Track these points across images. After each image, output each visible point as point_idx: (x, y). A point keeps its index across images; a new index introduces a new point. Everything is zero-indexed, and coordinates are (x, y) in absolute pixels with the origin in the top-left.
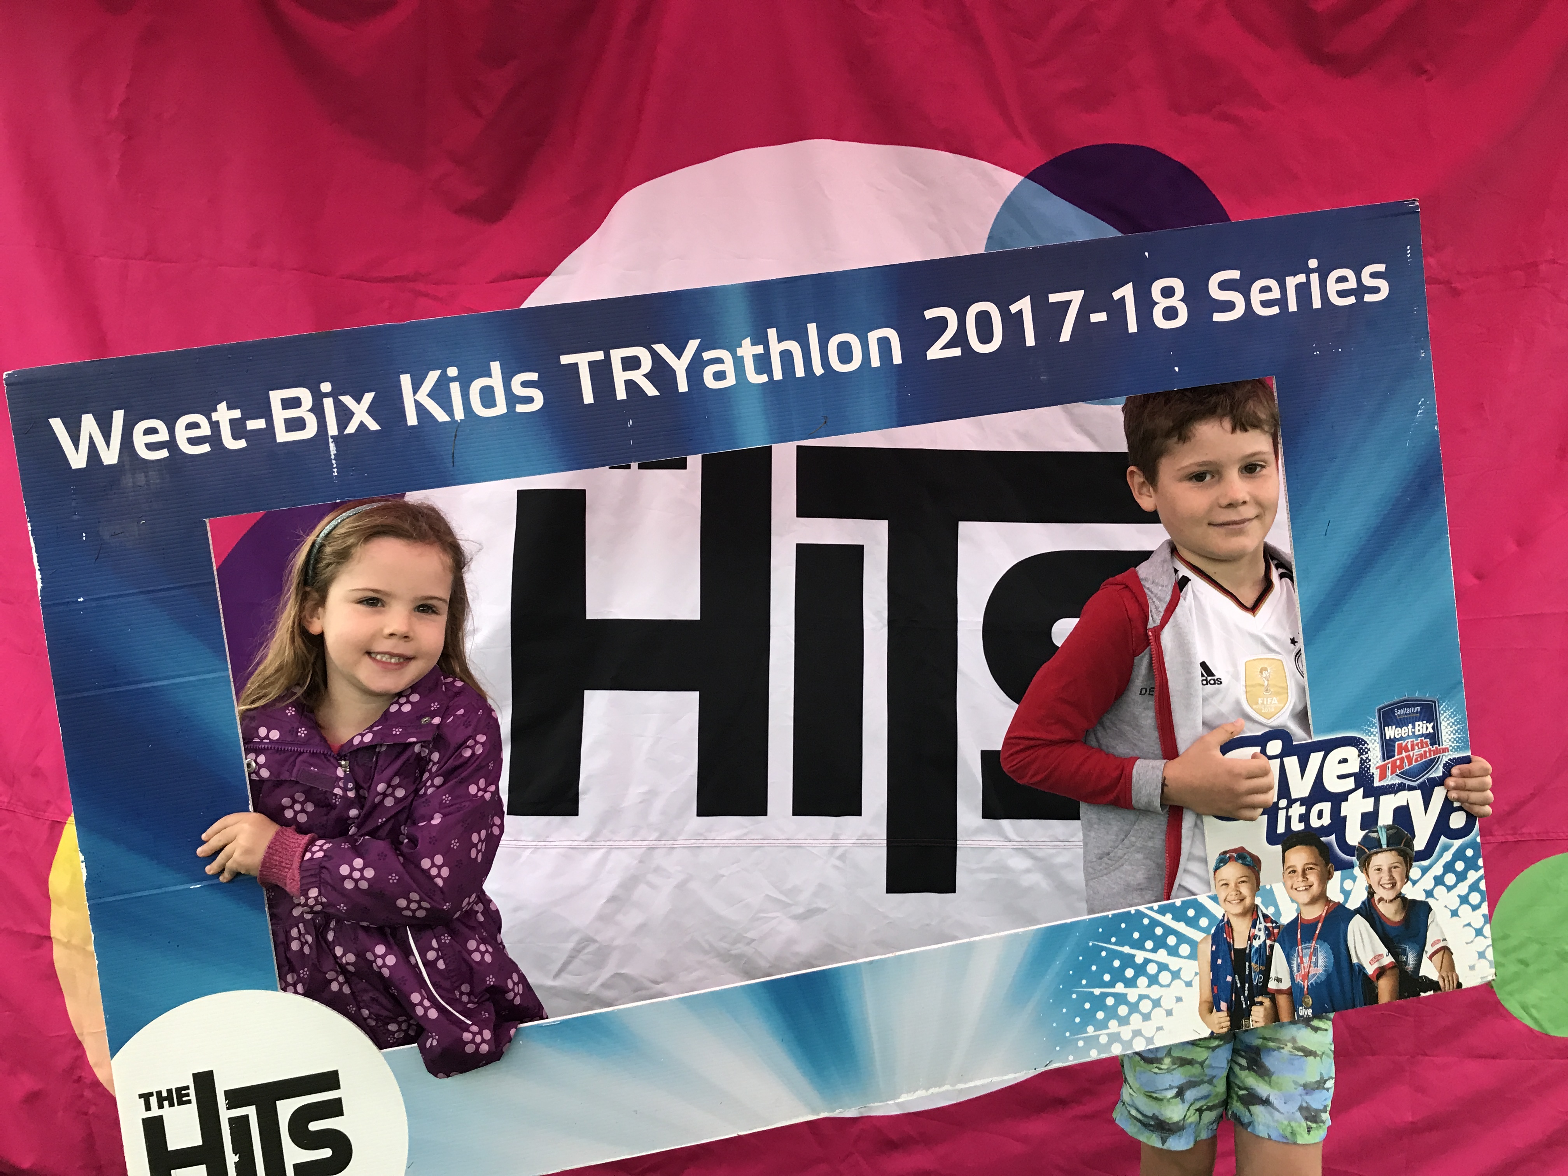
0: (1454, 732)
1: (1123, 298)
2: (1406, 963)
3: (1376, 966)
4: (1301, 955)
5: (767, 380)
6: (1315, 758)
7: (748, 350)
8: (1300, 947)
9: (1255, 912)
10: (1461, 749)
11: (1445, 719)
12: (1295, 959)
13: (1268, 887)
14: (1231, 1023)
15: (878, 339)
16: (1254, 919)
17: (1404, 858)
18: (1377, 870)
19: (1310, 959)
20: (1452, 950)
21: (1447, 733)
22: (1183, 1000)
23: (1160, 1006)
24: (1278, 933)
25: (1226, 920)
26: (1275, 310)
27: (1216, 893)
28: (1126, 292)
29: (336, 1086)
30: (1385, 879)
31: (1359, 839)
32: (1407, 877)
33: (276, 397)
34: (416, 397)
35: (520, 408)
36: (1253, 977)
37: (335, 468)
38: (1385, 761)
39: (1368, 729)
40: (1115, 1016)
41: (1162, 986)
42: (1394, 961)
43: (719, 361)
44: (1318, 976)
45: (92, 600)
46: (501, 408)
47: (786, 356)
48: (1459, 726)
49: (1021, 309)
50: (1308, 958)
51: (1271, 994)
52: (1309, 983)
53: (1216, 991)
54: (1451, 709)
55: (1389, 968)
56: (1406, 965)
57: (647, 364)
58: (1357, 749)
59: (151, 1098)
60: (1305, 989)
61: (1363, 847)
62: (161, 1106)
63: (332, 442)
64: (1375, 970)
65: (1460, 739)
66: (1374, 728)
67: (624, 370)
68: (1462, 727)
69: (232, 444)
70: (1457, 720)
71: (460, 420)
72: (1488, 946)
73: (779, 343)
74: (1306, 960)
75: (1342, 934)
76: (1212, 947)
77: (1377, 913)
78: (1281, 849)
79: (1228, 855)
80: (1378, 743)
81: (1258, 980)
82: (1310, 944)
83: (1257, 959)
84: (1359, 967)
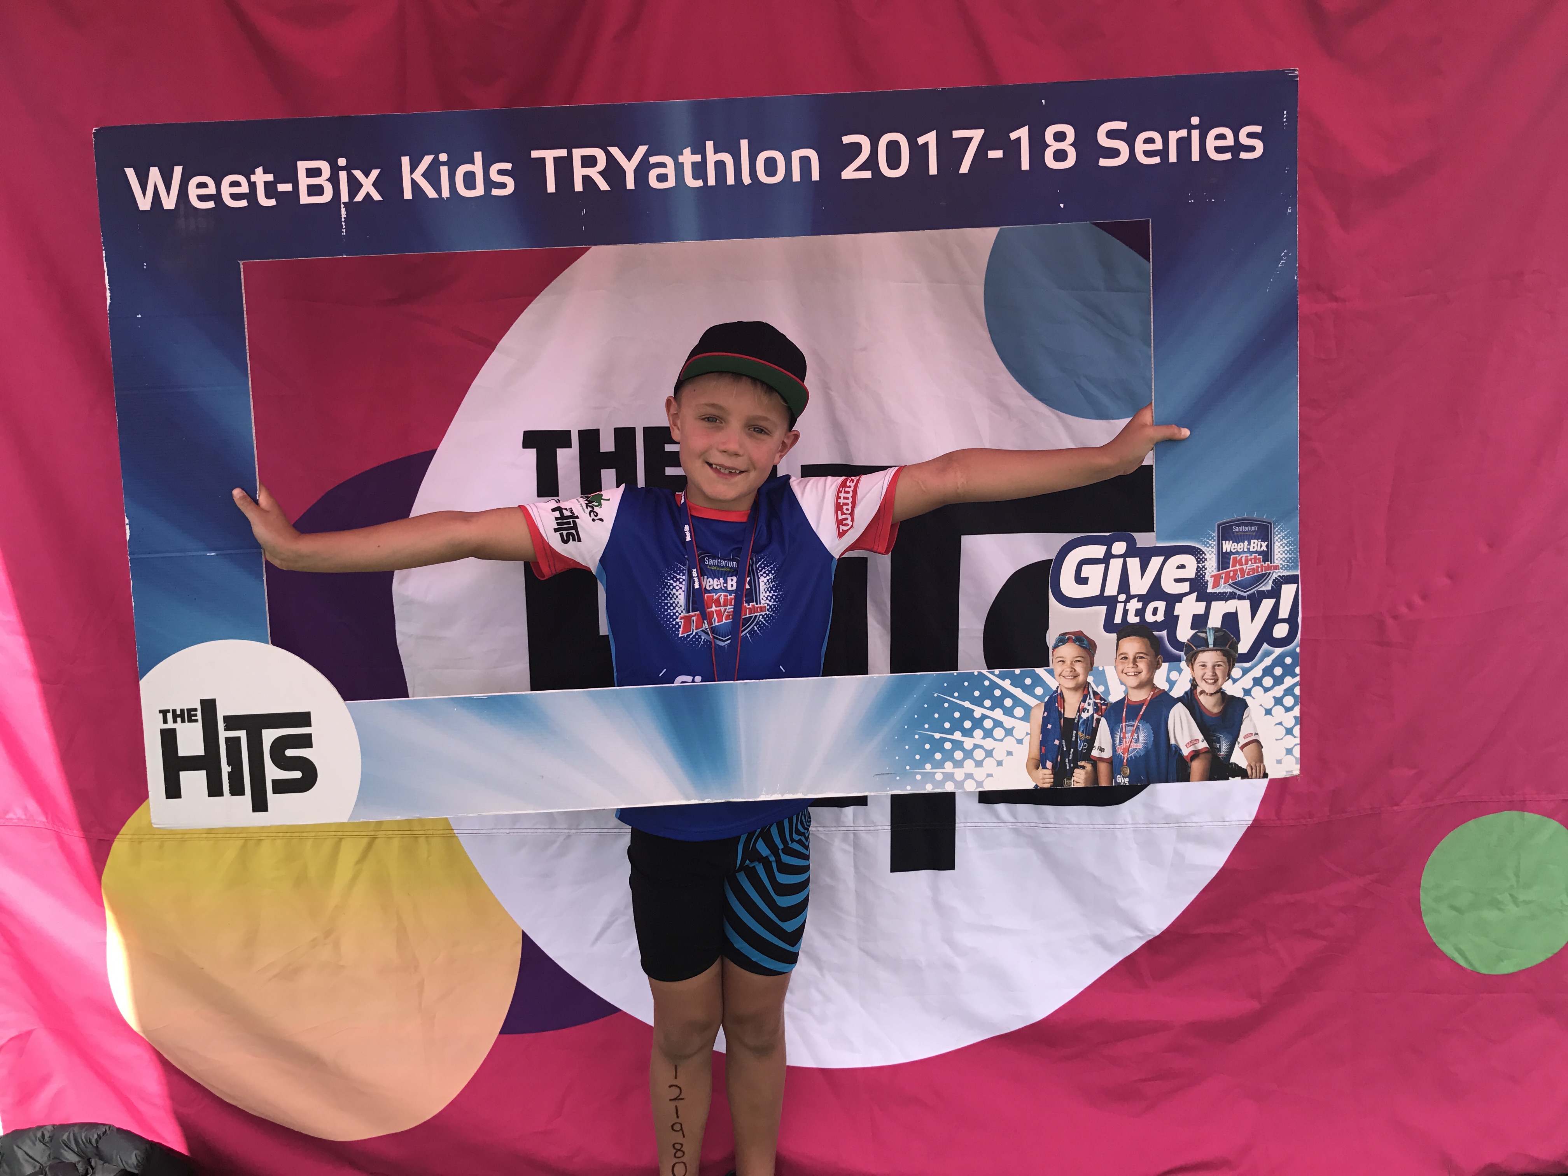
0: (1286, 552)
1: (1019, 138)
2: (1219, 750)
3: (1191, 749)
4: (1124, 731)
5: (702, 185)
6: (1156, 562)
7: (688, 158)
8: (1124, 724)
9: (1086, 689)
10: (1290, 568)
11: (1279, 540)
12: (1119, 734)
13: (1101, 668)
14: (1054, 780)
15: (801, 158)
16: (1085, 694)
17: (1228, 659)
18: (1202, 666)
19: (1132, 735)
20: (1262, 745)
21: (1279, 552)
22: (1013, 754)
23: (993, 757)
25: (1059, 691)
26: (1156, 160)
27: (1053, 668)
28: (1023, 134)
29: (309, 724)
30: (1209, 674)
31: (1189, 637)
33: (302, 166)
34: (412, 176)
35: (495, 192)
36: (1079, 745)
37: (343, 229)
38: (1219, 571)
39: (1206, 541)
40: (951, 759)
41: (995, 740)
42: (1208, 746)
43: (663, 165)
44: (1138, 751)
45: (148, 317)
46: (479, 191)
47: (720, 166)
48: (1291, 547)
49: (928, 142)
50: (1130, 734)
51: (1094, 761)
52: (1128, 756)
53: (1043, 751)
54: (1285, 532)
55: (1203, 753)
56: (1218, 752)
57: (602, 163)
58: (1195, 558)
59: (168, 714)
60: (1125, 761)
61: (1190, 644)
62: (175, 721)
63: (343, 207)
64: (1189, 754)
65: (1290, 559)
66: (1213, 540)
67: (583, 167)
68: (1294, 548)
69: (265, 202)
70: (1290, 542)
71: (446, 198)
72: (1296, 745)
73: (715, 154)
74: (1128, 735)
75: (1163, 718)
76: (1044, 713)
77: (1198, 703)
78: (1116, 637)
79: (1067, 637)
80: (1215, 554)
81: (1083, 747)
82: (1134, 723)
83: (1084, 730)
84: (1176, 748)
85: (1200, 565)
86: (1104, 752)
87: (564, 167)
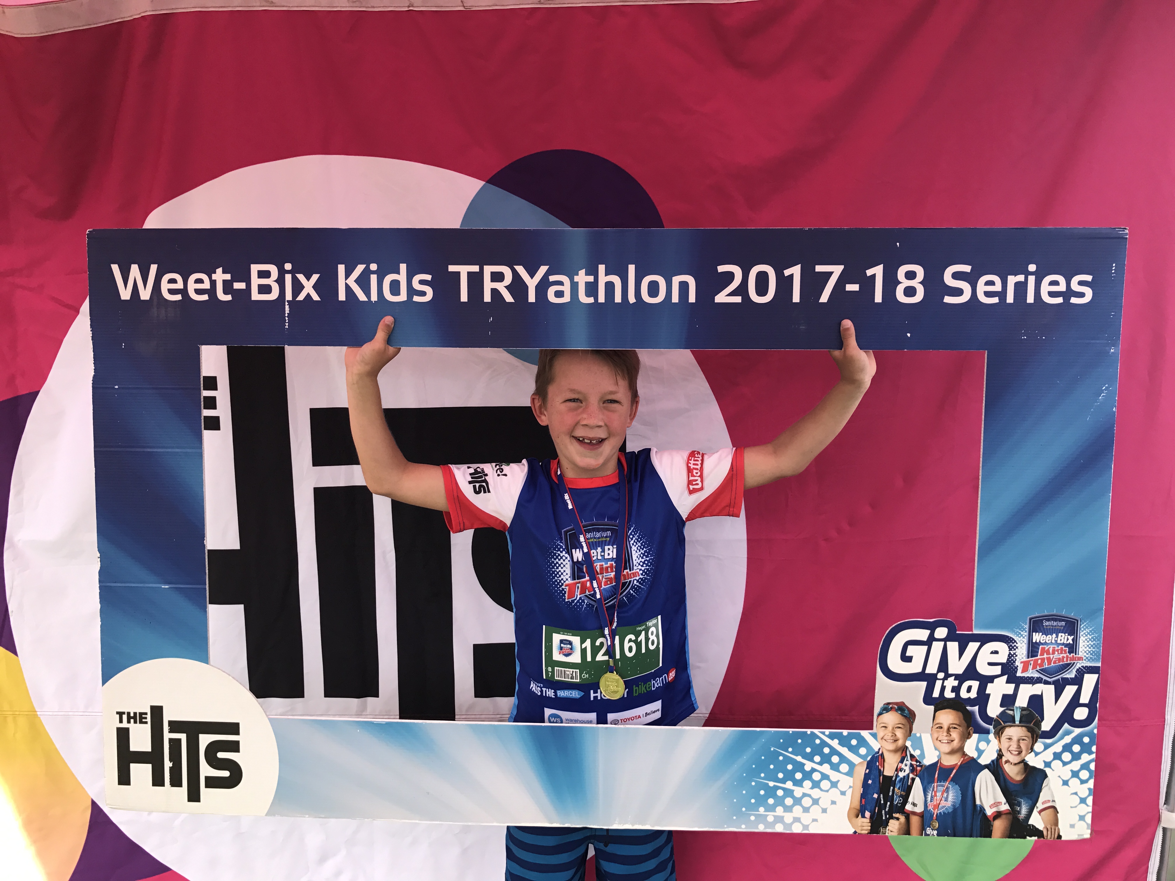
0: (1090, 646)
1: (874, 276)
2: (1019, 812)
3: (995, 810)
4: (935, 790)
5: (593, 302)
6: (973, 647)
7: (582, 278)
8: (936, 784)
9: (904, 752)
10: (1093, 660)
11: (1084, 635)
12: (931, 792)
13: (918, 735)
14: (871, 828)
15: (680, 283)
16: (903, 757)
17: (1031, 734)
18: (1008, 739)
19: (942, 794)
20: (1058, 811)
22: (837, 803)
23: (818, 804)
24: (920, 771)
25: (880, 752)
26: (995, 300)
27: (876, 732)
28: (877, 271)
29: (237, 733)
30: (1014, 747)
32: (1032, 749)
33: (255, 268)
34: (346, 282)
35: (416, 299)
36: (895, 799)
37: (287, 323)
38: (1029, 658)
39: (1019, 632)
40: (782, 804)
41: (822, 790)
42: (1009, 808)
43: (561, 283)
44: (946, 809)
45: (123, 388)
46: (403, 297)
47: (610, 286)
48: (1094, 642)
49: (793, 274)
50: (941, 793)
51: (907, 813)
52: (938, 812)
54: (1090, 628)
55: (1005, 814)
56: (1019, 814)
57: (508, 279)
58: (1008, 645)
59: (123, 715)
60: (935, 816)
62: (129, 722)
63: (287, 305)
64: (993, 813)
65: (1094, 652)
66: (1024, 631)
67: (492, 281)
68: (1097, 643)
69: (222, 297)
70: (1094, 638)
71: (374, 301)
72: (1088, 813)
73: (606, 275)
74: (939, 794)
75: (971, 782)
76: (866, 770)
77: (1002, 771)
78: (934, 709)
79: (891, 706)
80: (1025, 644)
81: (898, 801)
82: (945, 784)
83: (900, 786)
84: (980, 808)
85: (1012, 652)
86: (916, 806)
87: (475, 280)
